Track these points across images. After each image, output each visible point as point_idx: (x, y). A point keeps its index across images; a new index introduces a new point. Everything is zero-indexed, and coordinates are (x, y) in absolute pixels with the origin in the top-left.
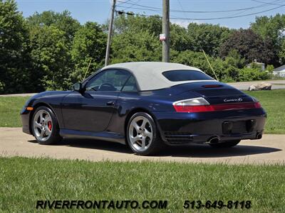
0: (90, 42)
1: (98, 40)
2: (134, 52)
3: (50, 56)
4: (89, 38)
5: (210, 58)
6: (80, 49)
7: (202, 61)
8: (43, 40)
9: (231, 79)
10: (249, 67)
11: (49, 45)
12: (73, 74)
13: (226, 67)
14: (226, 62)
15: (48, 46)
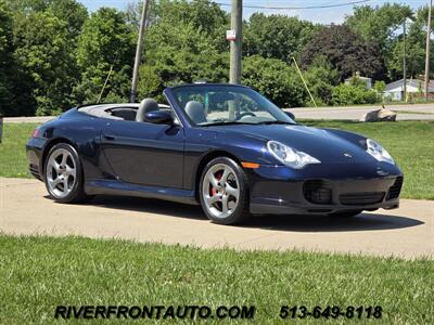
0: (106, 39)
1: (117, 36)
2: (172, 56)
3: (43, 59)
4: (104, 32)
5: (288, 68)
6: (89, 48)
7: (276, 73)
8: (32, 33)
9: (320, 101)
10: (347, 83)
11: (43, 41)
12: (78, 87)
13: (314, 83)
14: (313, 76)
15: (41, 44)
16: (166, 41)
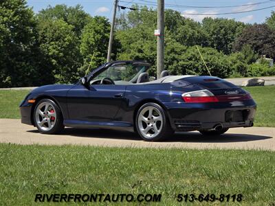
0: (99, 36)
1: (106, 35)
2: (142, 46)
3: (59, 50)
4: (97, 32)
5: (218, 53)
6: (88, 43)
7: (210, 56)
8: (51, 34)
9: (239, 75)
10: (257, 63)
11: (58, 39)
12: (81, 69)
13: (235, 63)
14: (235, 58)
15: (57, 41)
16: (144, 37)
